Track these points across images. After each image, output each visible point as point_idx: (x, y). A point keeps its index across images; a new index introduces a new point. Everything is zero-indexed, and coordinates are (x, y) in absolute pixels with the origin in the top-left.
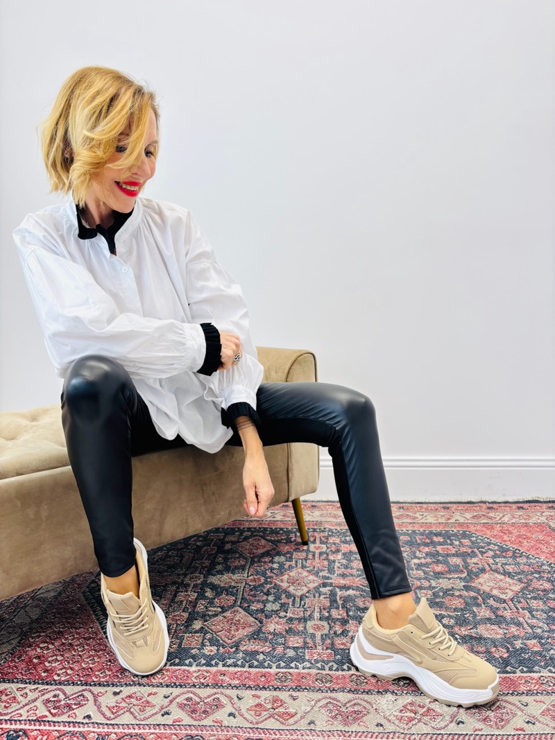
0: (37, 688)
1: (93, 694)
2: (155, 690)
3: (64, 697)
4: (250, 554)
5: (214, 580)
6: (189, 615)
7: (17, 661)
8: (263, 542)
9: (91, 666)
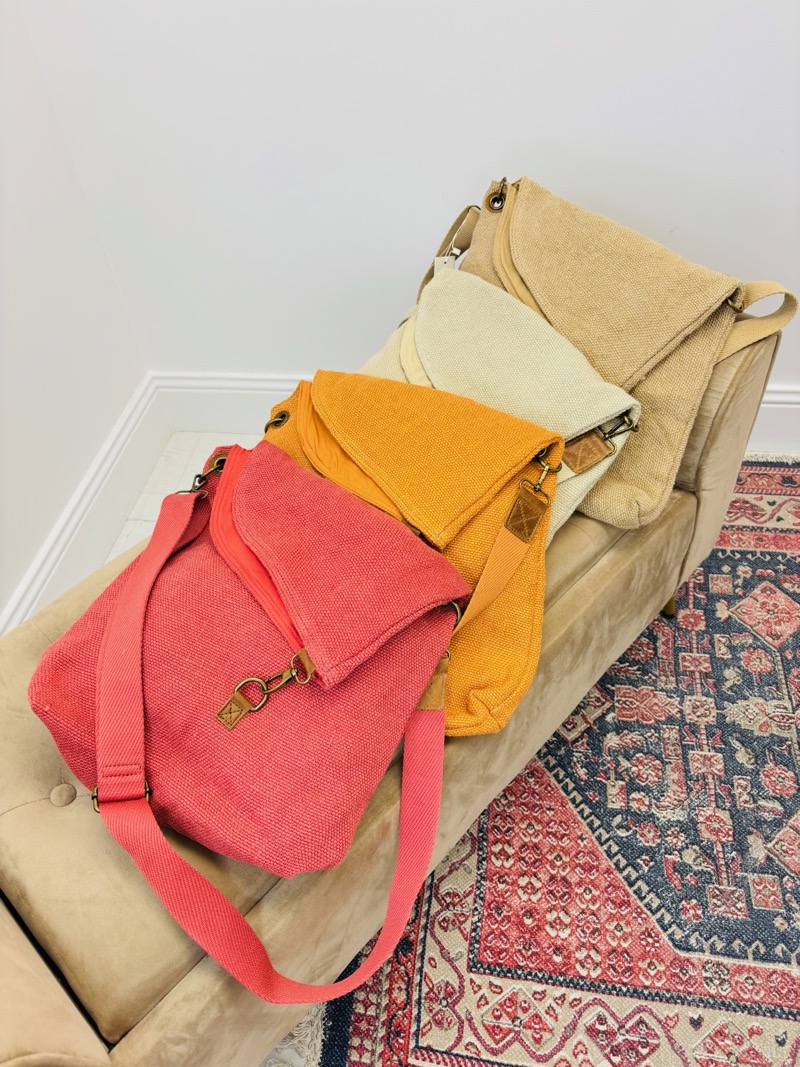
0: (564, 995)
1: (659, 1021)
2: (756, 1022)
3: (617, 1026)
4: (771, 635)
5: (735, 712)
6: (732, 817)
7: (499, 919)
8: (781, 600)
9: (625, 945)
